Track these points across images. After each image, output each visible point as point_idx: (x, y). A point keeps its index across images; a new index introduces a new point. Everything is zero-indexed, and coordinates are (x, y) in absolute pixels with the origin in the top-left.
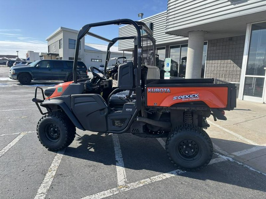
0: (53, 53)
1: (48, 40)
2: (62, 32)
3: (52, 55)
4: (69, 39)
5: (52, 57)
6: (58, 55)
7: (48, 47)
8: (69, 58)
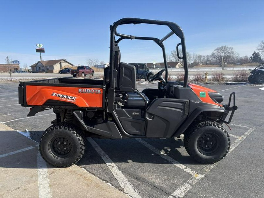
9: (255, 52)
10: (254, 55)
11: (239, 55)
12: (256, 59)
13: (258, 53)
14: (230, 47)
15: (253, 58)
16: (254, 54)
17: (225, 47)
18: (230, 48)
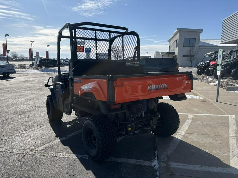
0: (172, 52)
1: (169, 41)
2: (179, 32)
3: (169, 53)
4: (184, 38)
5: (169, 55)
6: (174, 53)
7: (169, 47)
8: (183, 55)
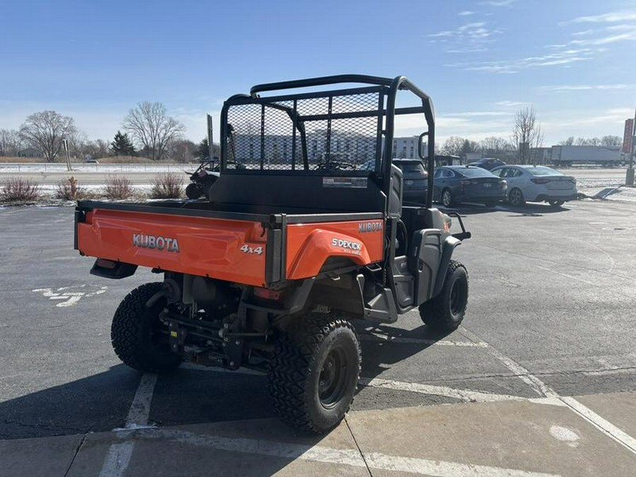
9: (119, 132)
10: (119, 139)
11: (86, 137)
12: (122, 147)
13: (126, 135)
14: (65, 116)
15: (117, 145)
16: (117, 136)
17: (54, 113)
18: (67, 118)
